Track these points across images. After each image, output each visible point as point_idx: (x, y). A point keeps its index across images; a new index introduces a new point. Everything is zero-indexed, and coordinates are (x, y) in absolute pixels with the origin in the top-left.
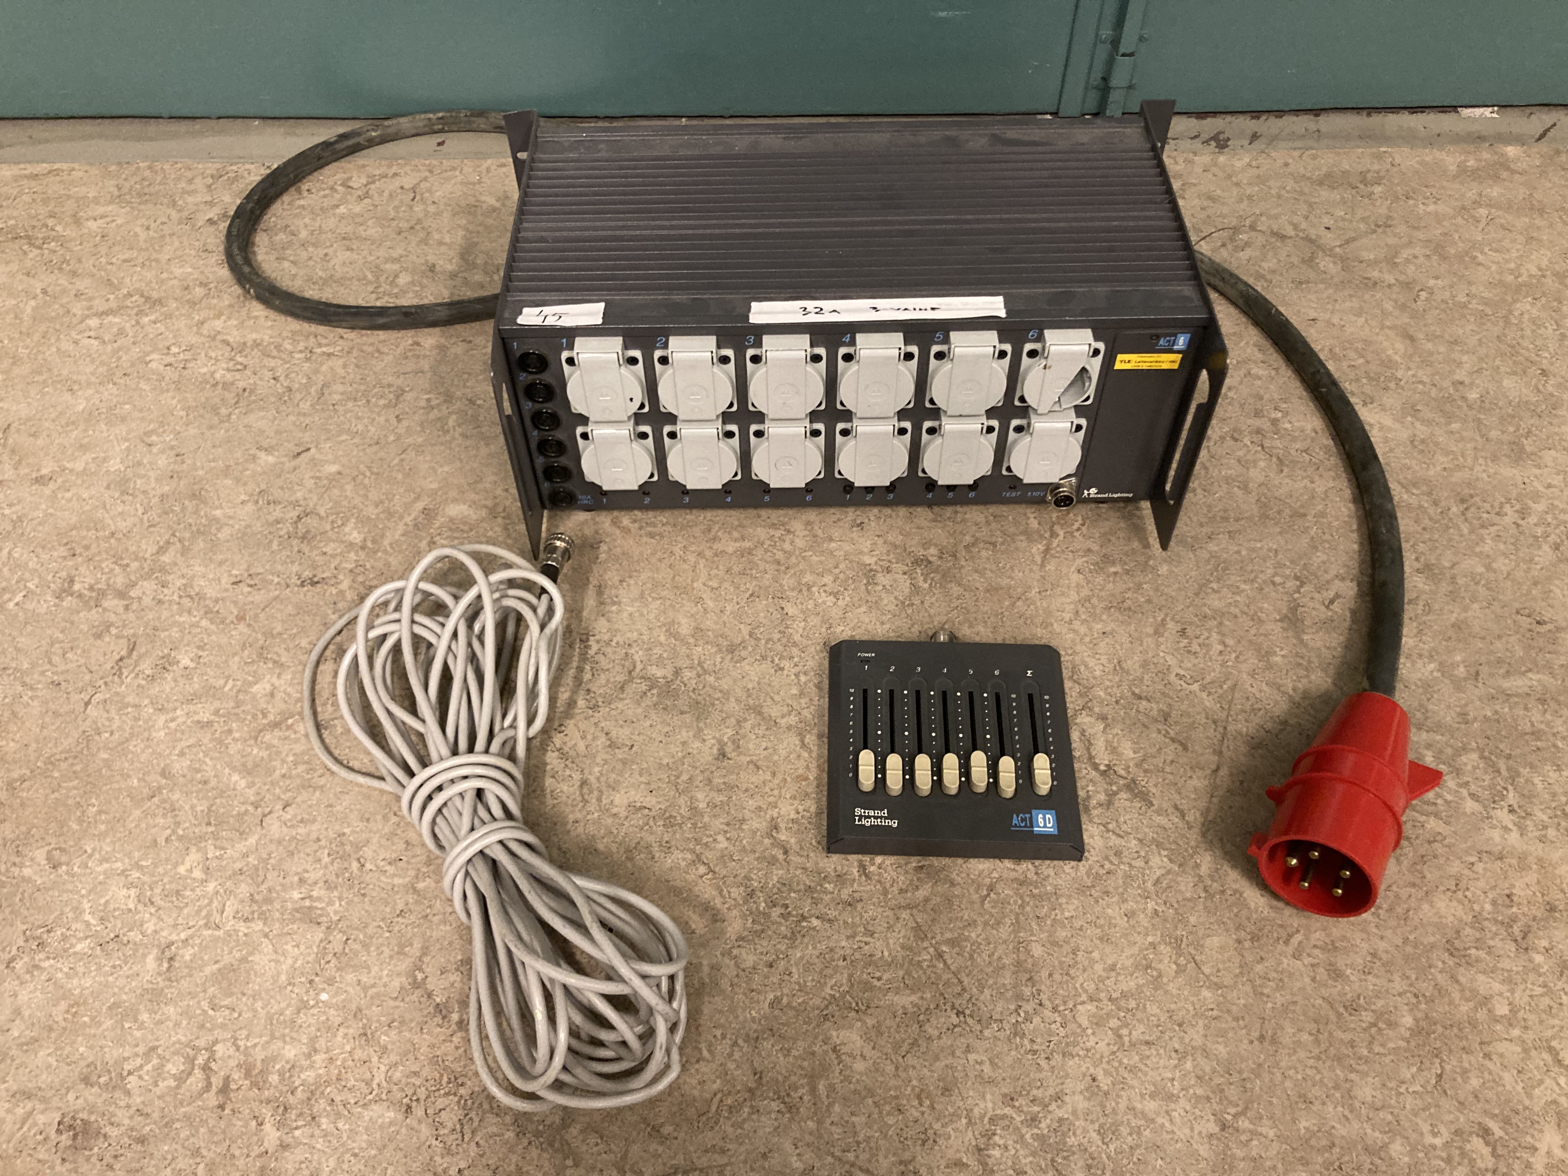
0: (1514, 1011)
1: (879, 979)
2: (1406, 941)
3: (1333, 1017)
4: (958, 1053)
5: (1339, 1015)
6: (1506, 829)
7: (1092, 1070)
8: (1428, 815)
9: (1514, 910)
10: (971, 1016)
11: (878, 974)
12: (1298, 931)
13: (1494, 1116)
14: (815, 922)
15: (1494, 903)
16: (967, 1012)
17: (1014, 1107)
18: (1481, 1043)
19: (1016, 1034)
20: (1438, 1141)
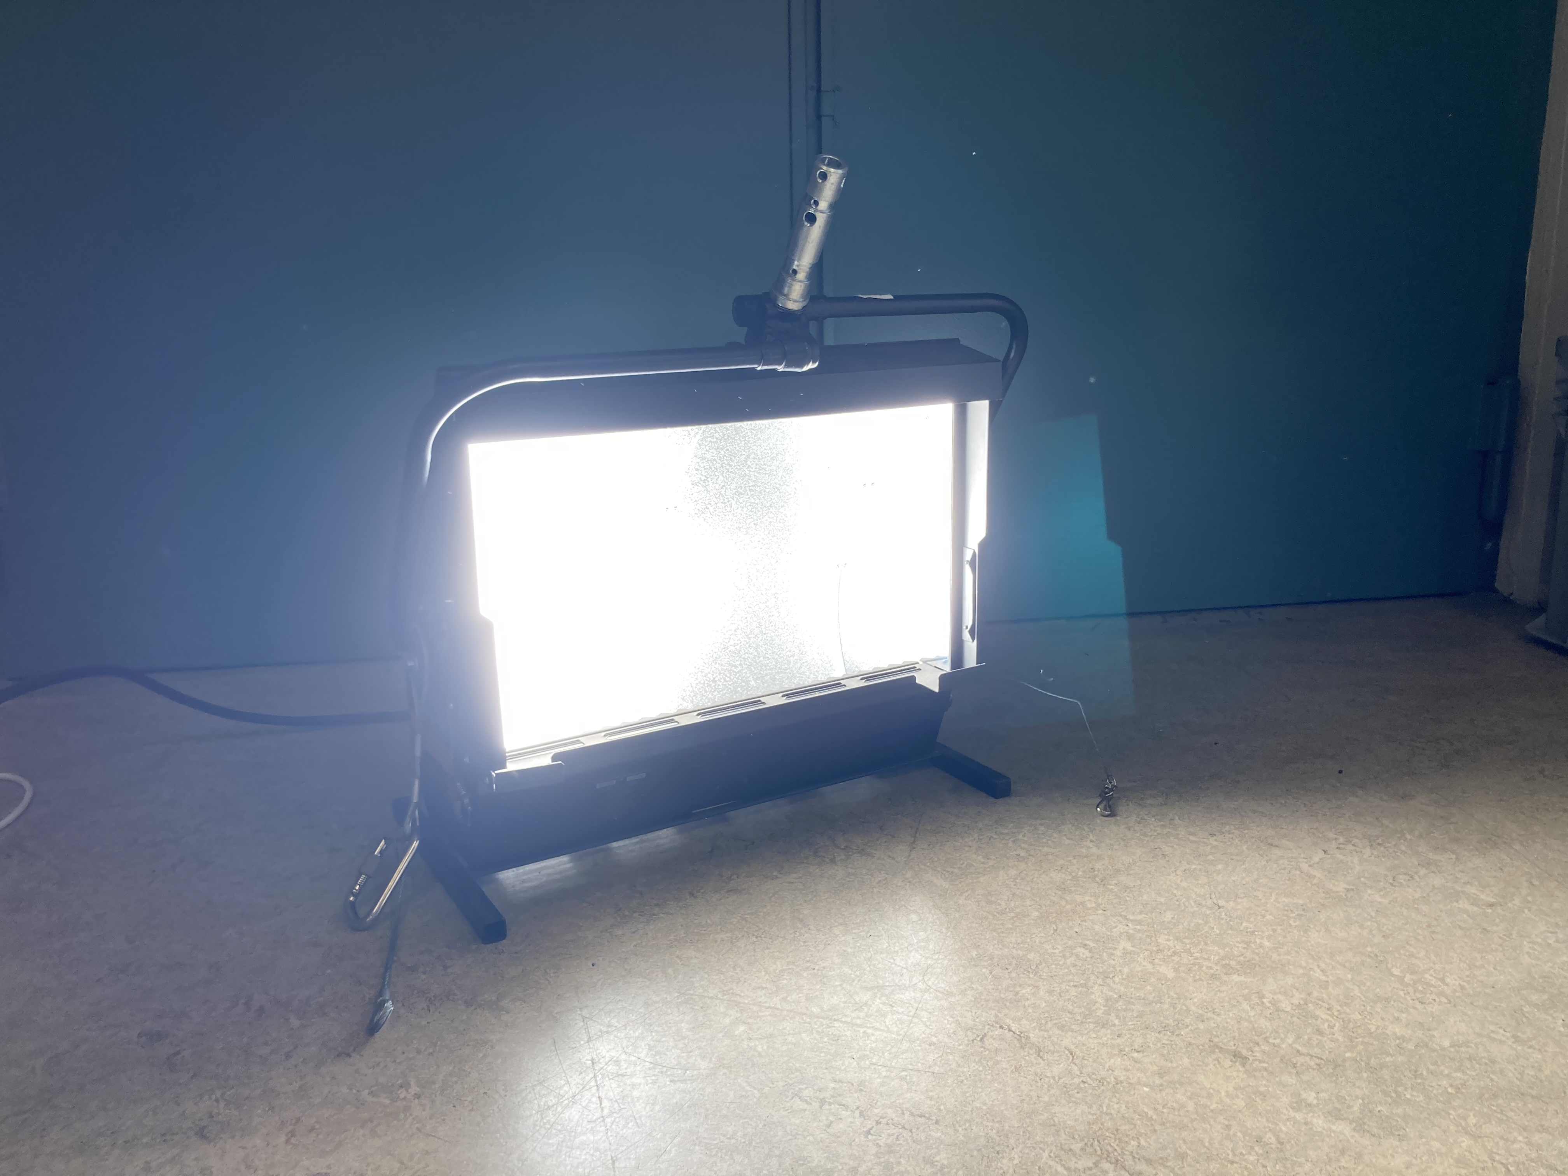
0: (1098, 905)
1: (705, 930)
2: (1032, 888)
3: (991, 917)
4: (757, 950)
5: (994, 915)
6: (1089, 847)
7: (844, 948)
8: (1043, 847)
9: (1096, 873)
10: (765, 937)
11: (704, 929)
12: (967, 891)
13: (1089, 940)
14: (662, 915)
15: (1083, 871)
16: (763, 936)
17: (795, 965)
18: (1079, 917)
19: (794, 941)
20: (1057, 951)
